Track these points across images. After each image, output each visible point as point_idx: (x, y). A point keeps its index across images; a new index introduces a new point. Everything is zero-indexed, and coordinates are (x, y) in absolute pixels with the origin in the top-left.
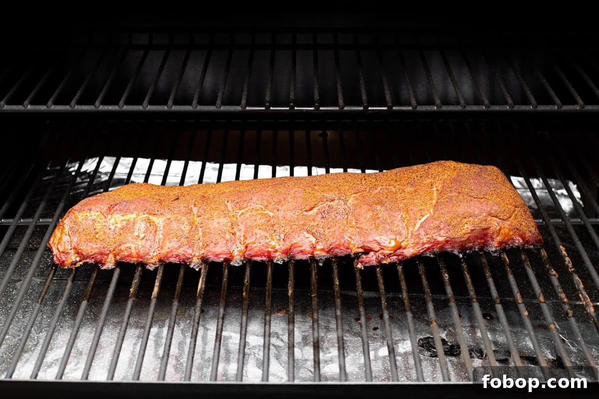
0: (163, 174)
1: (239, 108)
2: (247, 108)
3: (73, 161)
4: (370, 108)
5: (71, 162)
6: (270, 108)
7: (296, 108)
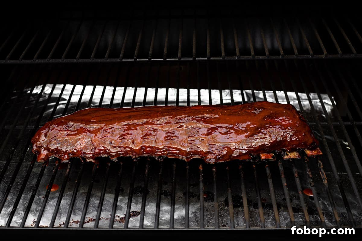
0: (80, 94)
1: (119, 60)
2: (123, 60)
3: (28, 87)
4: (196, 59)
5: (27, 88)
6: (137, 60)
7: (152, 60)
